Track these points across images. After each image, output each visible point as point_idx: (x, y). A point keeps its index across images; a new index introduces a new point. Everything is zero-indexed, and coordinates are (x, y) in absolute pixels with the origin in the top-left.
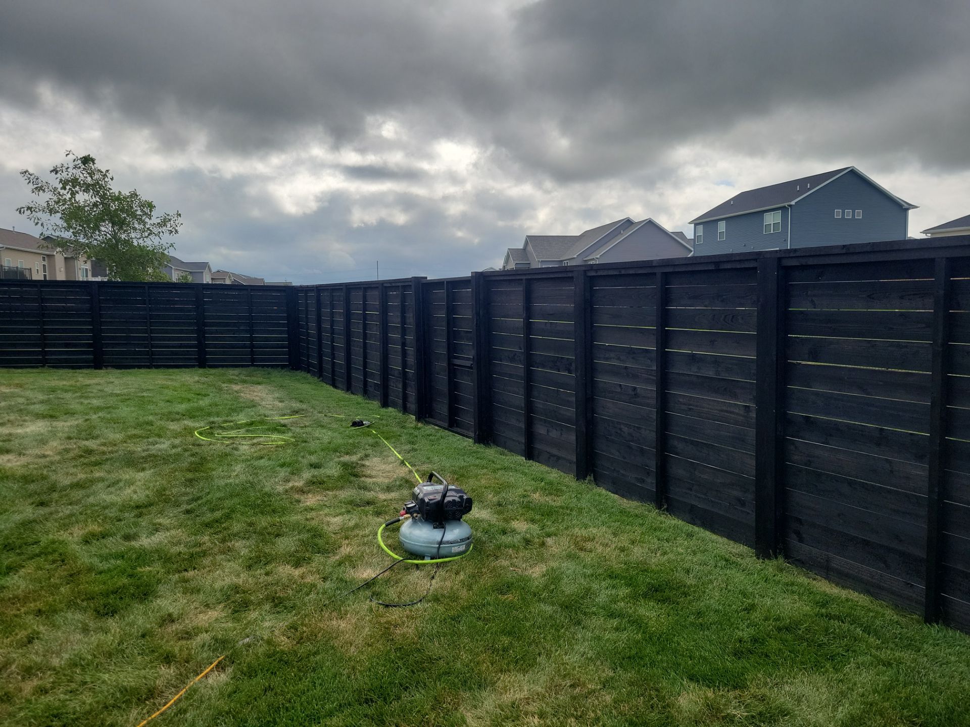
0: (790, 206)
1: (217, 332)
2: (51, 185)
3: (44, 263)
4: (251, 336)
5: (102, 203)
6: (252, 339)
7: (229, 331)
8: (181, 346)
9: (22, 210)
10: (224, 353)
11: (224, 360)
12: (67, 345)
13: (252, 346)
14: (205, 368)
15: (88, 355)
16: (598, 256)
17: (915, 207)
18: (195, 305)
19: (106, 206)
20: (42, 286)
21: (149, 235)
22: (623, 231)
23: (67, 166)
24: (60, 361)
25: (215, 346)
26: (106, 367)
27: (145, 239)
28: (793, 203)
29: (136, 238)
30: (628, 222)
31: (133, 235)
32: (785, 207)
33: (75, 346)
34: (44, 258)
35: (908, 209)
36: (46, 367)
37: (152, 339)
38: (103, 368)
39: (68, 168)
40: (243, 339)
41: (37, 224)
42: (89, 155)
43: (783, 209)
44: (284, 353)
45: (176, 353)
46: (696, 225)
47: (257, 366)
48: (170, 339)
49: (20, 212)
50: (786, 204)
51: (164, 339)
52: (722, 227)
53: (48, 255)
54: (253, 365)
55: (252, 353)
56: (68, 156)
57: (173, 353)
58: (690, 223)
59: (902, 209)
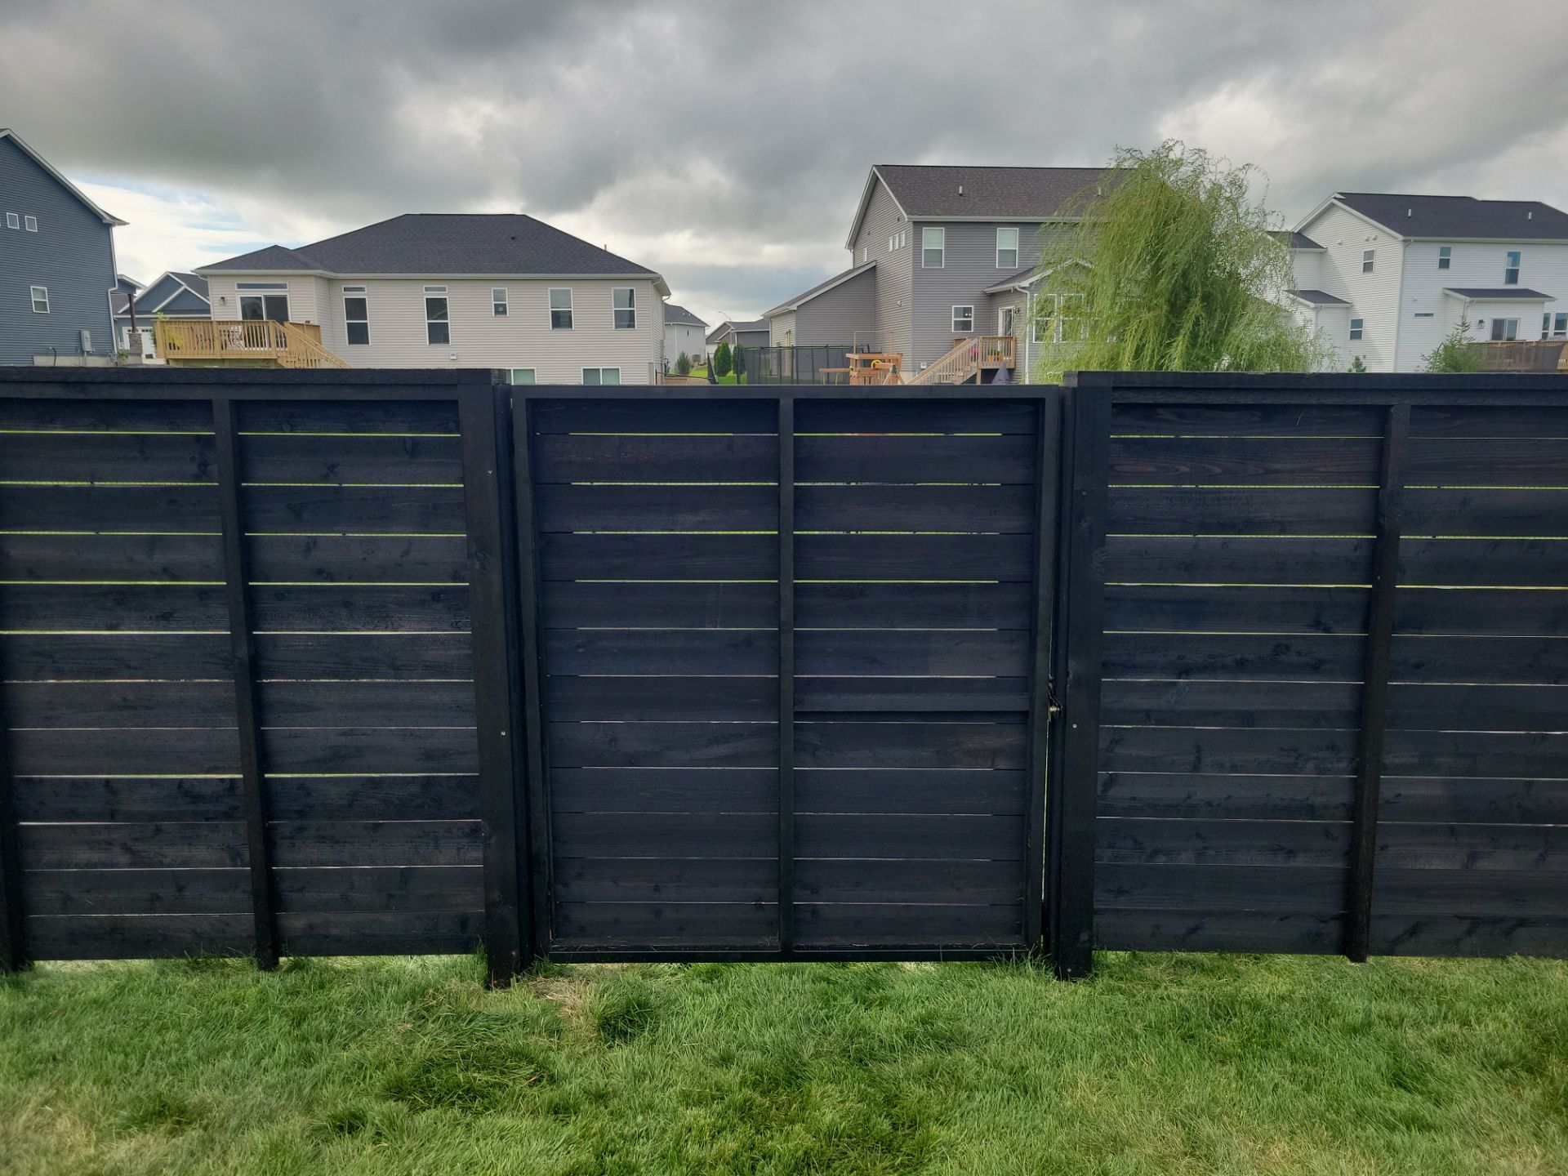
17: (122, 223)
35: (109, 225)
59: (101, 224)
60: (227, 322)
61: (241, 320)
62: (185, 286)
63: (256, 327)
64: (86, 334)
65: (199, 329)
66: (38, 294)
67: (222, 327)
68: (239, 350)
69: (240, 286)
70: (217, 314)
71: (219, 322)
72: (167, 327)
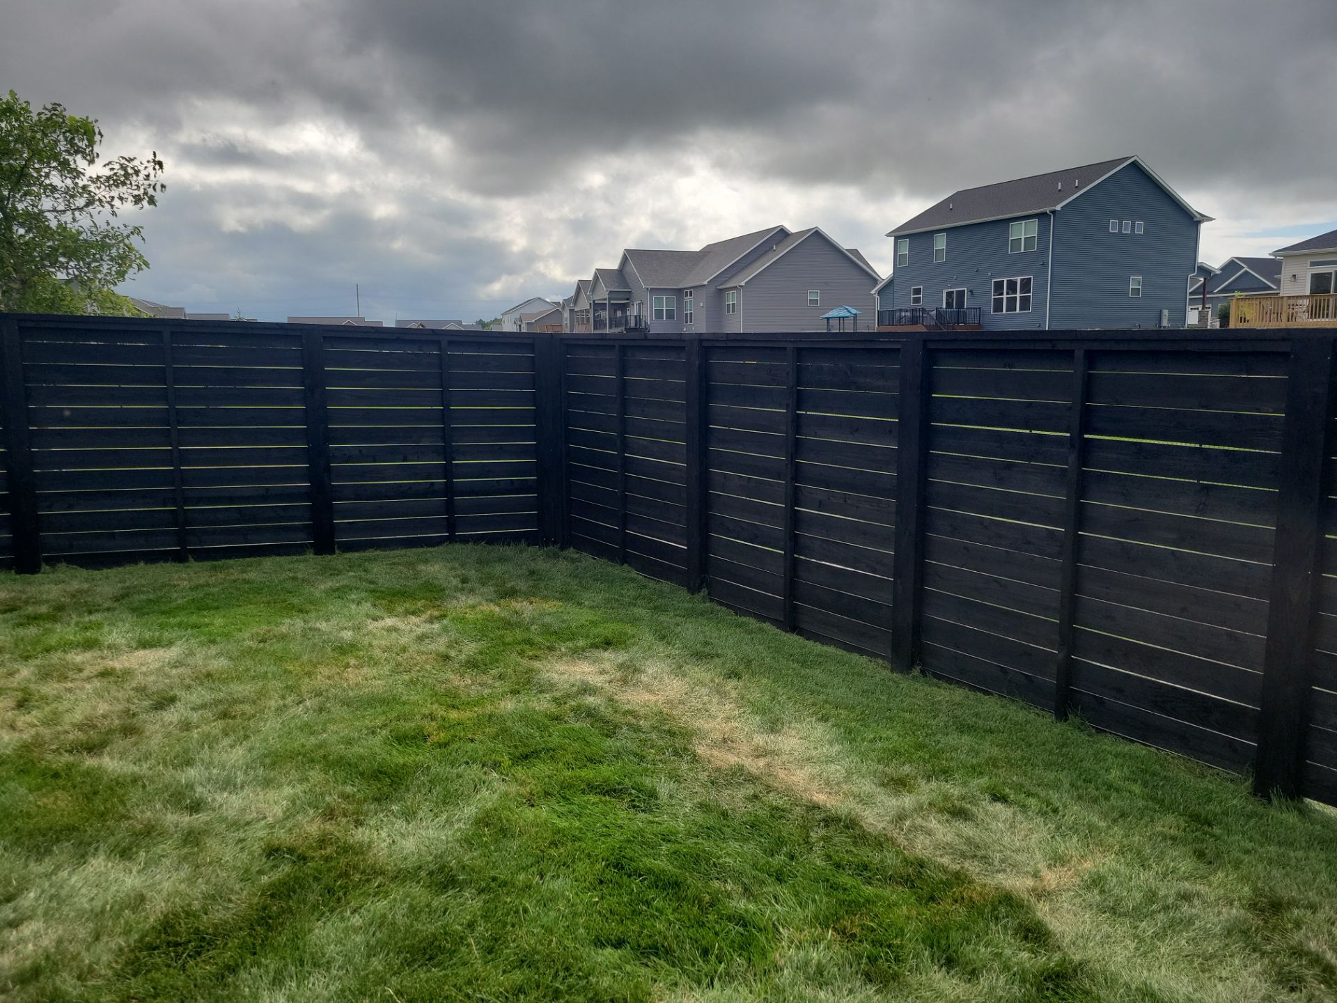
0: (1054, 212)
1: (362, 455)
4: (449, 463)
6: (448, 471)
7: (392, 453)
8: (266, 496)
10: (379, 512)
11: (381, 528)
13: (449, 490)
14: (332, 552)
16: (743, 284)
17: (1209, 219)
18: (302, 384)
21: (87, 205)
22: (776, 245)
25: (358, 493)
26: (53, 562)
27: (77, 213)
28: (1058, 208)
29: (54, 210)
30: (781, 234)
31: (46, 203)
32: (1045, 213)
35: (1199, 222)
37: (184, 478)
38: (45, 567)
40: (428, 472)
43: (1042, 216)
44: (525, 505)
45: (252, 516)
46: (897, 238)
47: (465, 540)
48: (237, 477)
50: (1048, 210)
51: (219, 477)
52: (941, 243)
54: (452, 539)
55: (450, 507)
57: (243, 516)
58: (889, 235)
59: (1192, 221)
60: (1297, 297)
61: (1308, 294)
62: (1246, 268)
63: (1324, 300)
64: (1166, 312)
65: (1268, 304)
66: (1135, 282)
67: (1291, 302)
68: (1304, 321)
69: (1313, 264)
70: (1286, 290)
71: (1289, 297)
72: (1242, 303)
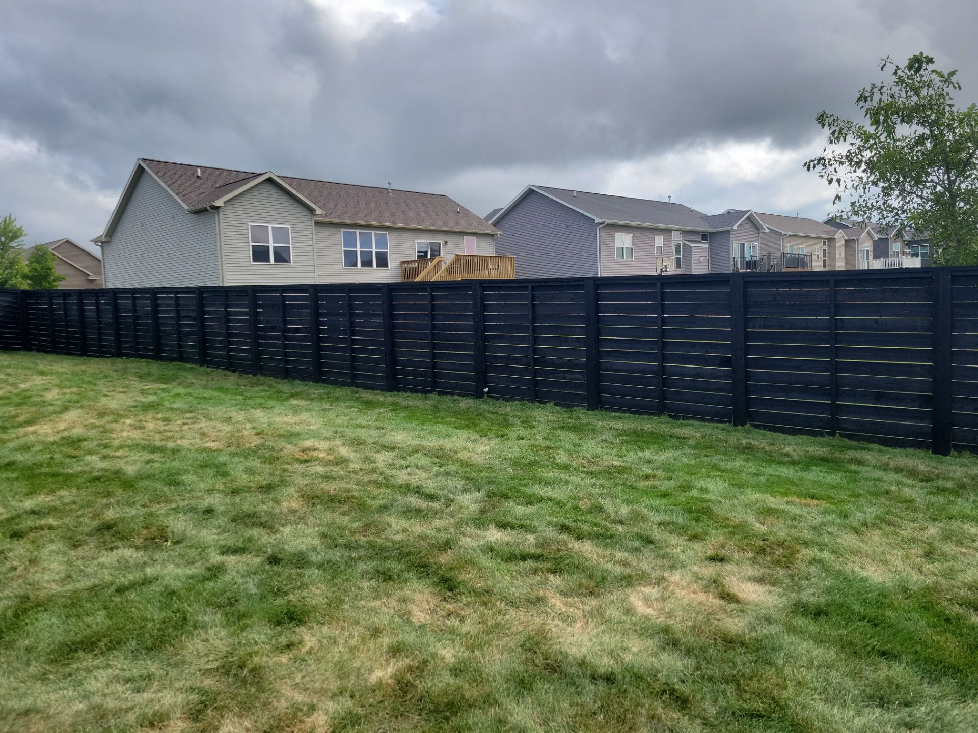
2: (854, 124)
3: (825, 247)
5: (932, 135)
9: (812, 164)
12: (878, 398)
15: (922, 420)
19: (937, 140)
20: (838, 283)
23: (879, 85)
24: (862, 426)
26: (960, 449)
33: (897, 399)
34: (825, 242)
36: (838, 436)
38: (953, 452)
39: (882, 87)
41: (830, 181)
42: (921, 53)
49: (809, 169)
53: (828, 239)
56: (885, 68)
